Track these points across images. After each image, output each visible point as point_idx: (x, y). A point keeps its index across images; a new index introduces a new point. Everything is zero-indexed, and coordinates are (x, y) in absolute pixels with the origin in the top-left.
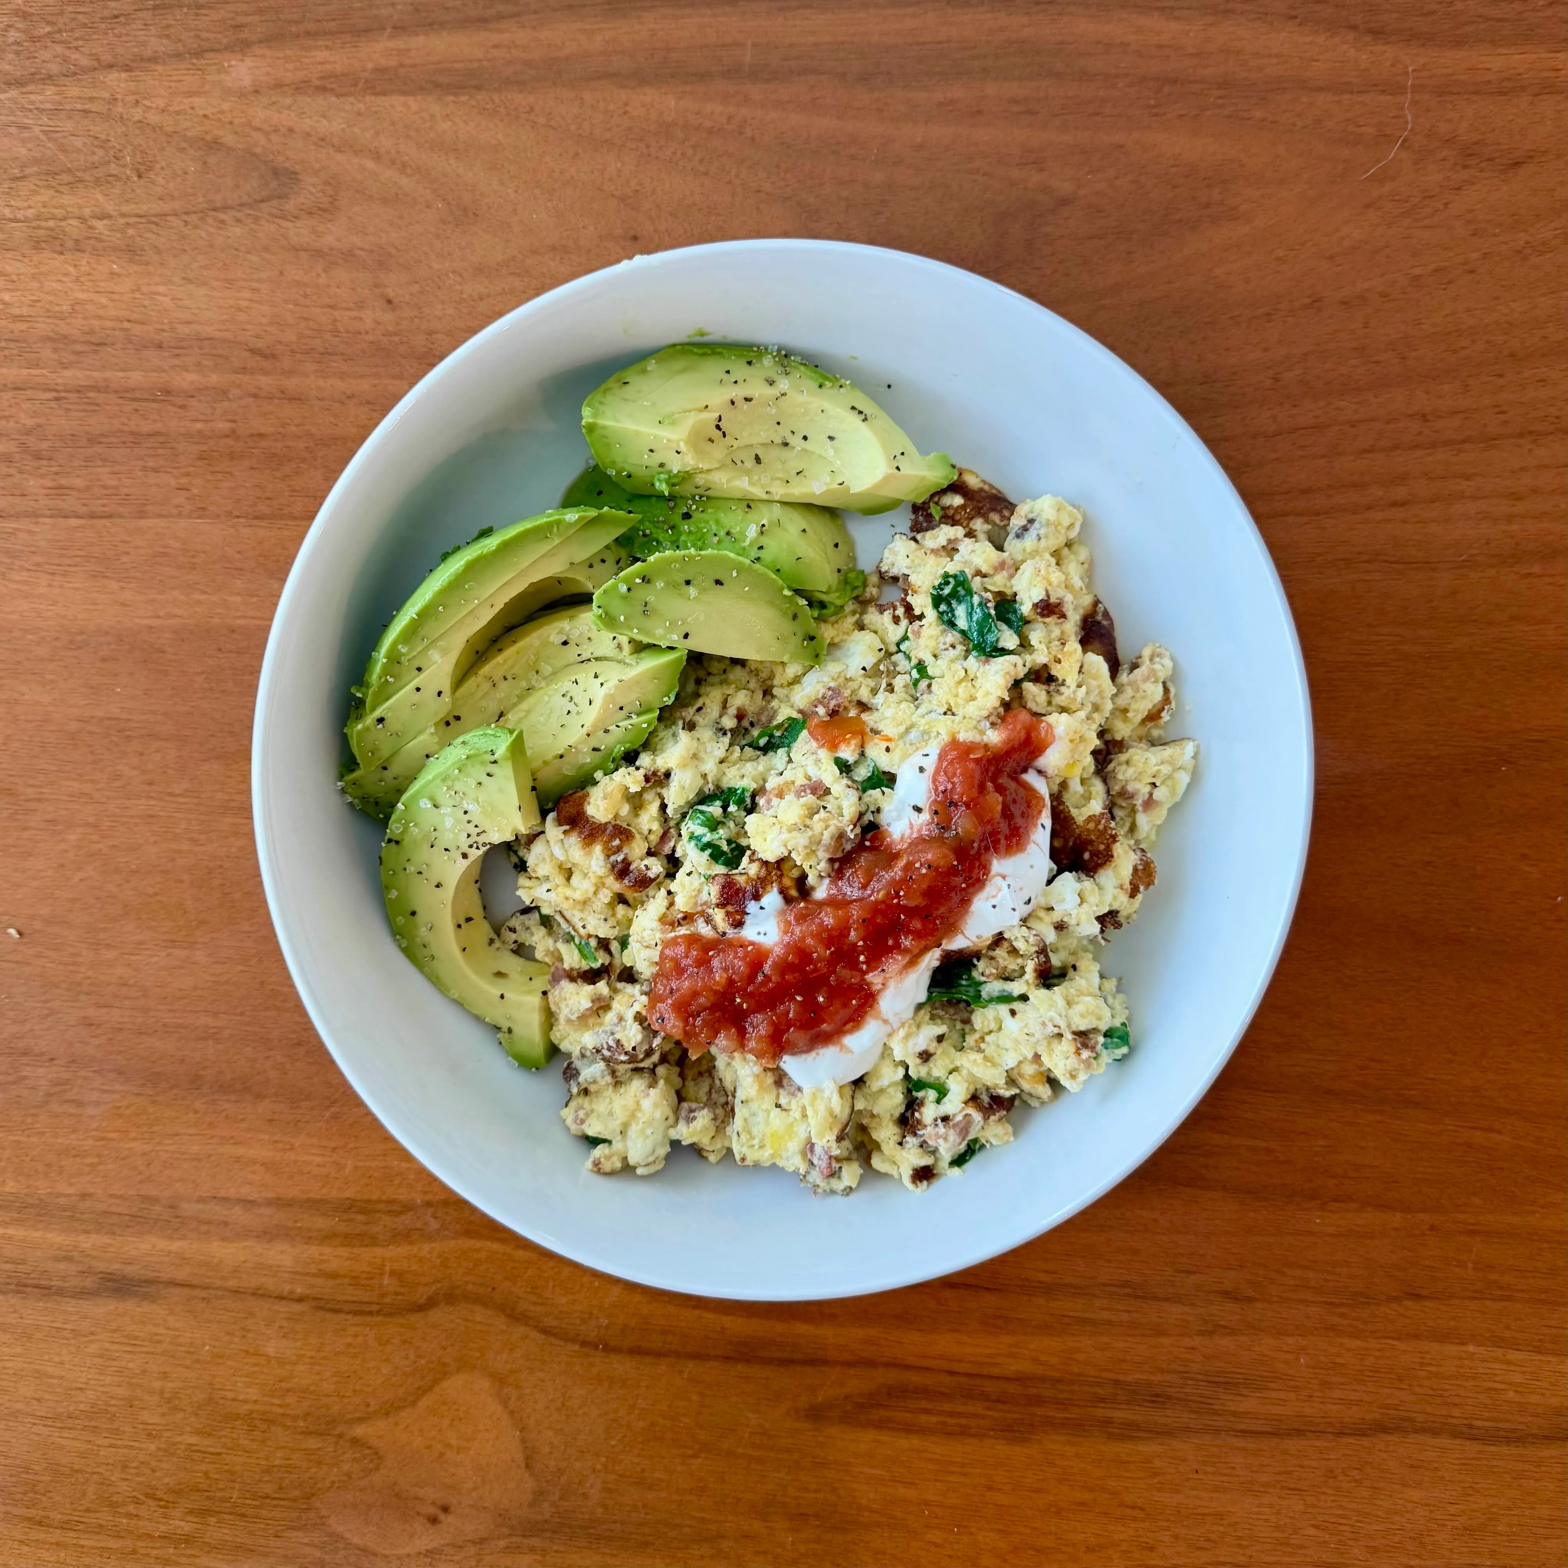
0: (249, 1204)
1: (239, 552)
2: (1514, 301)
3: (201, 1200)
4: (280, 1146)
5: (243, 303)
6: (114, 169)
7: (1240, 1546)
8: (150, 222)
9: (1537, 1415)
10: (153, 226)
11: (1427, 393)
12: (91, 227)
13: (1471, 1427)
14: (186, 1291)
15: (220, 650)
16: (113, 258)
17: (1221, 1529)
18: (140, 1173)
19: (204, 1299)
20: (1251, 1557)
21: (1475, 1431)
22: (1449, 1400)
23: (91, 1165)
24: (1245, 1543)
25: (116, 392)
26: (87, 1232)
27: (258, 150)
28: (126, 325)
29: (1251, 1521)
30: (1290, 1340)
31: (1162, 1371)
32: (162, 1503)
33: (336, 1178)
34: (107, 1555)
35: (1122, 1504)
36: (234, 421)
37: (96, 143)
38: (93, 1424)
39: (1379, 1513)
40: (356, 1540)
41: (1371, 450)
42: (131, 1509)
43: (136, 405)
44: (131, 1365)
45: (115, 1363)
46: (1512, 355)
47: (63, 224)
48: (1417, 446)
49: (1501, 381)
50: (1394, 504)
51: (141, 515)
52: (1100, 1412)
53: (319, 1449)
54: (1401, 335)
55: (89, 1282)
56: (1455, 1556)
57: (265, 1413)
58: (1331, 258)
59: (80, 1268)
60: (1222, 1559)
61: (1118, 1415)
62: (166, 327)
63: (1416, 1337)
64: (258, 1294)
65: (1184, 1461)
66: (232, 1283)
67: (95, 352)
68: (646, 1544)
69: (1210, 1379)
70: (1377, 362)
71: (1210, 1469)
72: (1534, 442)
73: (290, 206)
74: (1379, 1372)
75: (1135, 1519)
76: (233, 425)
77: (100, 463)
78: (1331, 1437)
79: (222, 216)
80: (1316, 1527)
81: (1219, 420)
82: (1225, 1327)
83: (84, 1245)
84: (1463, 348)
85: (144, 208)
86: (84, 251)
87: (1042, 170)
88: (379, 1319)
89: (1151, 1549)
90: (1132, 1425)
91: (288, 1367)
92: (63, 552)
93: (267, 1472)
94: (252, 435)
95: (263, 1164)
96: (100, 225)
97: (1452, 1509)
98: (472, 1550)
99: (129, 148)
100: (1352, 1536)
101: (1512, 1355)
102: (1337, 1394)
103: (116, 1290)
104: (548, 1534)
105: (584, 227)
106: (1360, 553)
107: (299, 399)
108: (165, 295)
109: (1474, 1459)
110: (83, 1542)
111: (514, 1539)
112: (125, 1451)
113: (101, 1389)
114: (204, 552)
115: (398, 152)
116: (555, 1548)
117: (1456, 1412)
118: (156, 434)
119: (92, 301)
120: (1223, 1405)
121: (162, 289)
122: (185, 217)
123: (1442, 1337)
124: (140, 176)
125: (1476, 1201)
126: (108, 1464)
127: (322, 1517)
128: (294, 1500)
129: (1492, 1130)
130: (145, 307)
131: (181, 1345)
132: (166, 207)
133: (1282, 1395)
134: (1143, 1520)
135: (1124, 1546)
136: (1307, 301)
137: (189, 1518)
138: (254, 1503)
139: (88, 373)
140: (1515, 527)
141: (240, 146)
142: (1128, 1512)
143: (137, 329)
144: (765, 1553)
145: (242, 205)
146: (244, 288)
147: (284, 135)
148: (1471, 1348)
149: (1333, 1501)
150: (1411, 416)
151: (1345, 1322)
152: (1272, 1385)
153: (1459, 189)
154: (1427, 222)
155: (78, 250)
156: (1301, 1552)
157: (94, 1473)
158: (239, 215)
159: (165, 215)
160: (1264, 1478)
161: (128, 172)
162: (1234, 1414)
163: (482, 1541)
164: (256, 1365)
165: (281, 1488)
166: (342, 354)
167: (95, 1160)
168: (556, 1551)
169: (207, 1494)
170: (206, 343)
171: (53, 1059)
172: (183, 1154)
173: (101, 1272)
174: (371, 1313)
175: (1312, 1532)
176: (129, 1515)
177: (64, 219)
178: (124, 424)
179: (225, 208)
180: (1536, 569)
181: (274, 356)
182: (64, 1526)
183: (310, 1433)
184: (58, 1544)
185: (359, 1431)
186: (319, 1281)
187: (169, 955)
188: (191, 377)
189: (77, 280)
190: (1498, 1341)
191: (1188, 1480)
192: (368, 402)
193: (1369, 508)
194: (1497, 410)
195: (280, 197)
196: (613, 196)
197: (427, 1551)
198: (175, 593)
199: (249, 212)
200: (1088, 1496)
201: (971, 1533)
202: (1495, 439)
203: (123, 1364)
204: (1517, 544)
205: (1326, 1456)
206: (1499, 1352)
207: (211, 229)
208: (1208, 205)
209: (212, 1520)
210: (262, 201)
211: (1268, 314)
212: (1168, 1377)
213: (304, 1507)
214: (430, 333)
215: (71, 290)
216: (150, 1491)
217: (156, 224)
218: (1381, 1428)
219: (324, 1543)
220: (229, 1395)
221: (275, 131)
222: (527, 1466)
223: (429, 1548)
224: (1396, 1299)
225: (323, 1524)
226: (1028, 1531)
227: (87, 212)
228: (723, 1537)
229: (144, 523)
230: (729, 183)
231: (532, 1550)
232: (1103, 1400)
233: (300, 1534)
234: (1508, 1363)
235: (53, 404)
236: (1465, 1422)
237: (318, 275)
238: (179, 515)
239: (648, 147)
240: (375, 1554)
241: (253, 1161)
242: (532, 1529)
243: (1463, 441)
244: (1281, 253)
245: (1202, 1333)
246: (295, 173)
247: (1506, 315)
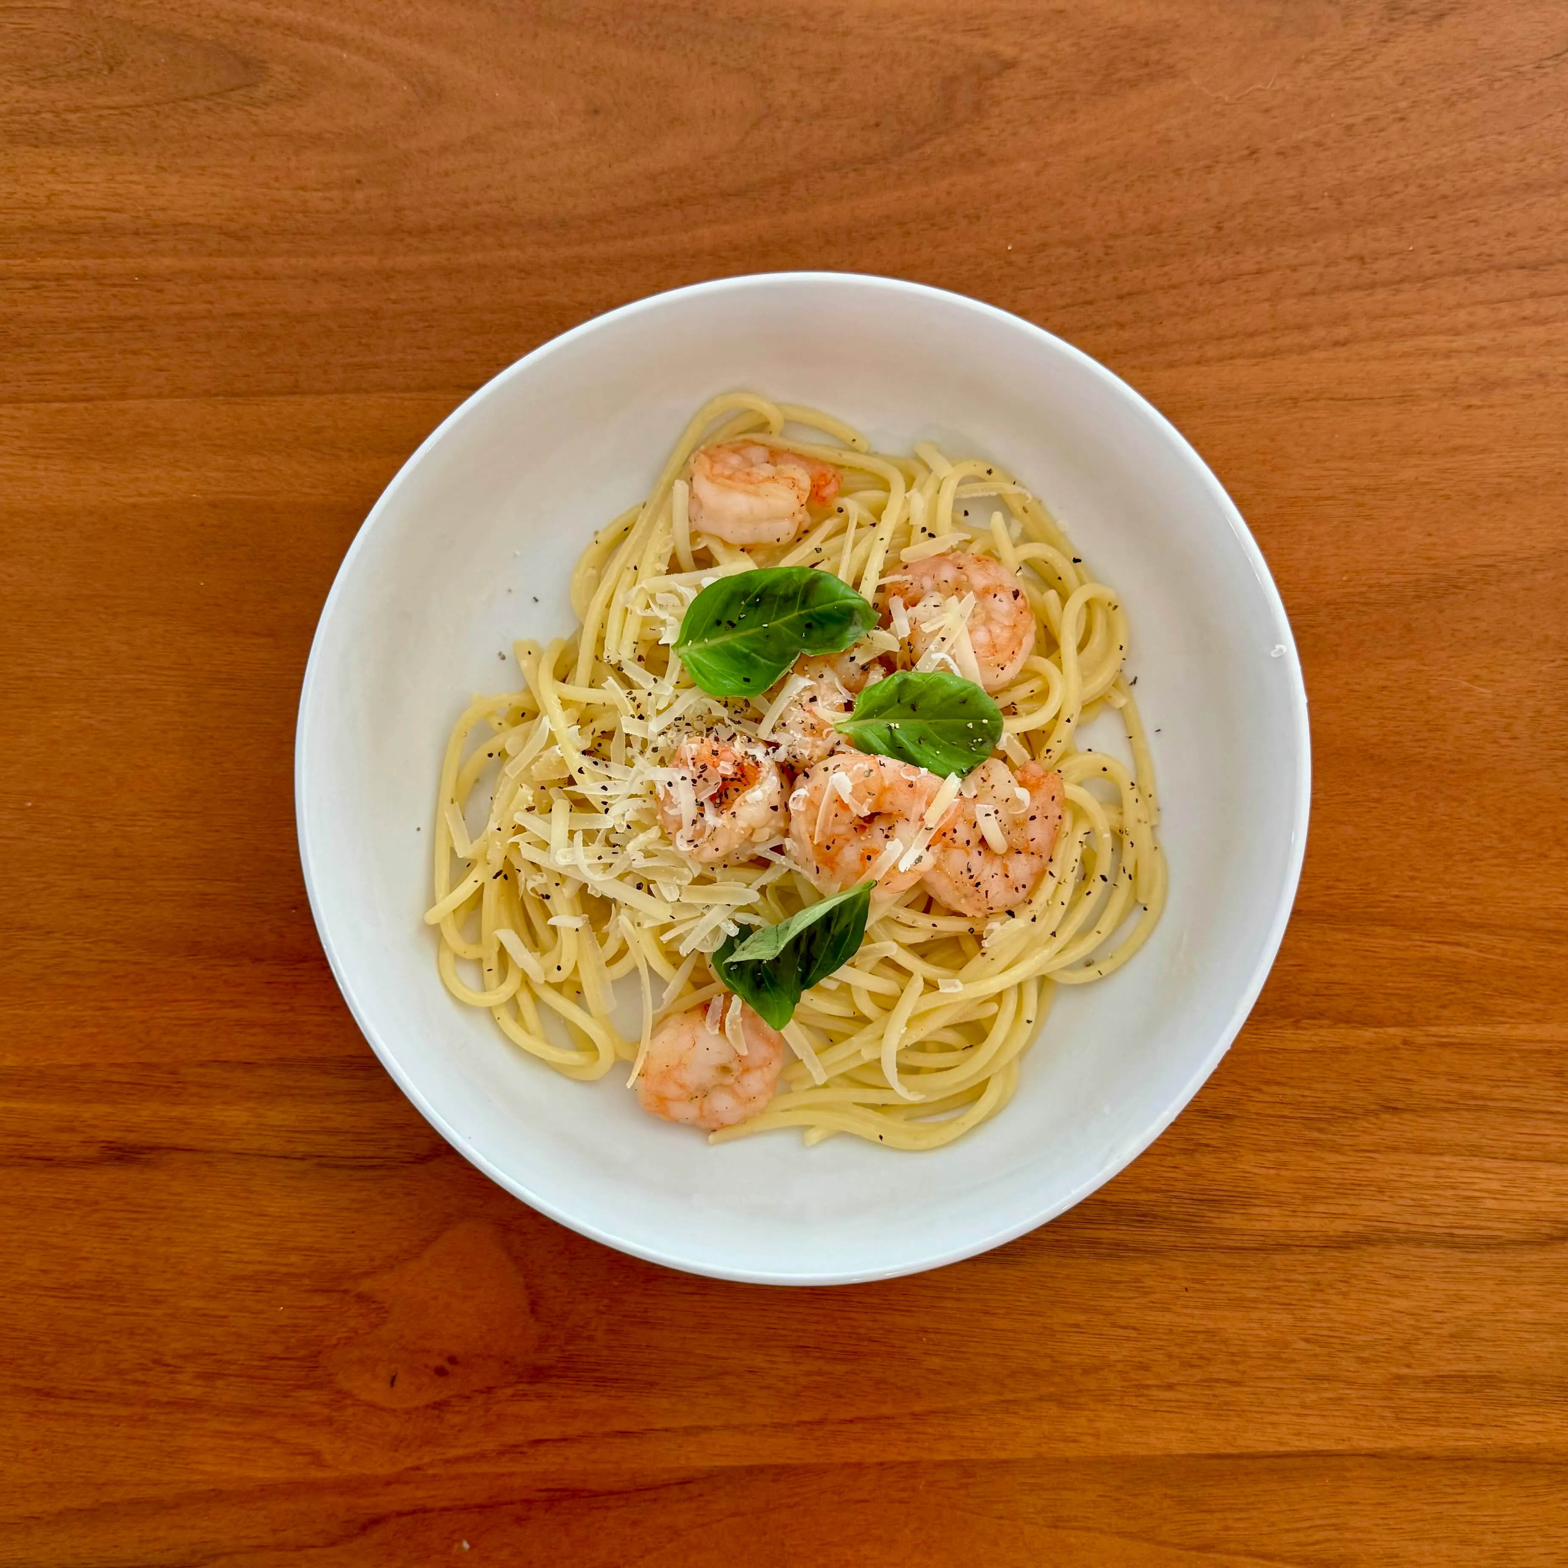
0: (248, 1066)
1: (218, 429)
2: (1444, 146)
3: (202, 1065)
4: (279, 1007)
5: (216, 189)
6: (86, 63)
7: (1234, 1362)
8: (123, 114)
9: (1516, 1221)
10: (126, 118)
11: (1364, 236)
12: (65, 121)
13: (1452, 1235)
14: (188, 1156)
15: (202, 525)
16: (87, 149)
17: (1214, 1346)
18: (141, 1041)
19: (207, 1162)
20: (1244, 1373)
21: (1457, 1240)
22: (1430, 1210)
23: (91, 1035)
24: (1237, 1359)
25: (95, 278)
26: (87, 1102)
27: (226, 41)
28: (103, 214)
29: (1243, 1337)
30: (1271, 1156)
31: (1147, 1190)
32: (170, 1368)
33: (336, 1037)
34: (117, 1423)
35: (1114, 1325)
36: (210, 303)
37: (67, 38)
38: (99, 1292)
39: (1367, 1324)
40: (364, 1396)
41: (1313, 292)
42: (139, 1376)
43: (115, 290)
44: (135, 1233)
45: (118, 1231)
46: (1444, 197)
47: (37, 118)
48: (1357, 288)
49: (1434, 223)
50: (1337, 344)
51: (122, 396)
52: (1089, 1234)
53: (326, 1306)
54: (1337, 182)
55: (92, 1152)
56: (1443, 1363)
57: (270, 1273)
58: (1267, 111)
59: (80, 1138)
60: (1216, 1376)
61: (1106, 1235)
62: (140, 214)
63: (1395, 1149)
64: (261, 1155)
65: (1174, 1278)
66: (234, 1146)
67: (73, 240)
68: (652, 1384)
69: (1194, 1197)
70: (1316, 209)
71: (1197, 1286)
72: (1468, 279)
73: (260, 93)
74: (1360, 1185)
75: (1128, 1339)
76: (209, 306)
77: (80, 348)
78: (1316, 1250)
79: (192, 105)
80: (1307, 1341)
81: (1166, 269)
82: (1206, 1145)
83: (87, 1115)
84: (1396, 193)
85: (117, 99)
86: (58, 144)
87: (985, 36)
88: (382, 1172)
89: (1146, 1368)
90: (1118, 1245)
91: (293, 1226)
92: (46, 435)
93: (274, 1332)
94: (228, 315)
95: (263, 1026)
96: (73, 117)
97: (1439, 1317)
98: (480, 1399)
99: (100, 43)
100: (1341, 1347)
101: (1489, 1164)
102: (1321, 1208)
103: (119, 1158)
104: (555, 1380)
105: (546, 103)
106: (1307, 392)
107: (274, 279)
108: (139, 183)
109: (1456, 1267)
110: (92, 1412)
111: (521, 1387)
112: (132, 1318)
113: (106, 1257)
114: (185, 430)
115: (363, 39)
116: (562, 1393)
117: (1437, 1221)
118: (136, 317)
119: (67, 191)
120: (1208, 1222)
121: (135, 178)
122: (157, 108)
123: (1419, 1148)
124: (111, 70)
125: (1446, 1013)
126: (114, 1332)
127: (330, 1375)
128: (301, 1359)
129: (1459, 944)
130: (119, 195)
131: (184, 1210)
132: (138, 99)
133: (1266, 1211)
134: (1136, 1340)
135: (1120, 1366)
136: (1246, 152)
137: (198, 1382)
138: (263, 1364)
139: (66, 261)
140: (1452, 361)
141: (210, 37)
142: (1121, 1332)
143: (113, 217)
144: (768, 1387)
145: (212, 94)
146: (218, 174)
147: (251, 26)
148: (1447, 1159)
149: (1322, 1314)
150: (1350, 259)
151: (1323, 1137)
152: (1257, 1202)
153: (1385, 41)
154: (1358, 74)
155: (52, 143)
156: (1294, 1365)
157: (101, 1342)
158: (210, 104)
159: (139, 106)
160: (1253, 1294)
161: (100, 66)
162: (1222, 1231)
163: (489, 1390)
164: (261, 1225)
165: (288, 1348)
166: (313, 234)
167: (95, 1030)
168: (563, 1397)
169: (214, 1357)
170: (180, 229)
171: (49, 933)
172: (181, 1019)
173: (103, 1142)
174: (373, 1167)
175: (1302, 1345)
176: (136, 1382)
177: (38, 113)
178: (103, 309)
179: (197, 97)
180: (1475, 401)
181: (248, 238)
182: (73, 1396)
183: (316, 1291)
184: (66, 1414)
185: (365, 1285)
186: (322, 1138)
187: (163, 824)
188: (167, 262)
189: (53, 171)
190: (1474, 1151)
191: (1178, 1298)
192: (341, 279)
193: (1314, 347)
194: (1432, 250)
195: (249, 85)
196: (573, 72)
197: (435, 1403)
198: (157, 471)
199: (220, 100)
200: (1080, 1318)
201: (968, 1359)
202: (1430, 278)
203: (127, 1231)
204: (1457, 378)
205: (1313, 1270)
206: (1476, 1162)
207: (184, 119)
208: (1147, 64)
209: (220, 1383)
210: (232, 90)
211: (1208, 167)
212: (1153, 1196)
213: (311, 1365)
214: (398, 210)
215: (47, 182)
216: (156, 1357)
217: (128, 115)
218: (1364, 1240)
219: (332, 1400)
220: (234, 1257)
221: (242, 22)
222: (533, 1311)
223: (438, 1399)
224: (1375, 1113)
225: (330, 1382)
226: (1024, 1355)
227: (61, 105)
228: (726, 1373)
229: (122, 404)
230: (685, 56)
231: (539, 1396)
232: (1090, 1221)
233: (308, 1393)
234: (1485, 1171)
235: (32, 293)
236: (1447, 1231)
237: (289, 159)
238: (160, 395)
239: (605, 25)
240: (383, 1409)
241: (252, 1024)
242: (538, 1374)
243: (1401, 281)
244: (1218, 108)
245: (1185, 1151)
246: (264, 62)
247: (1437, 159)
